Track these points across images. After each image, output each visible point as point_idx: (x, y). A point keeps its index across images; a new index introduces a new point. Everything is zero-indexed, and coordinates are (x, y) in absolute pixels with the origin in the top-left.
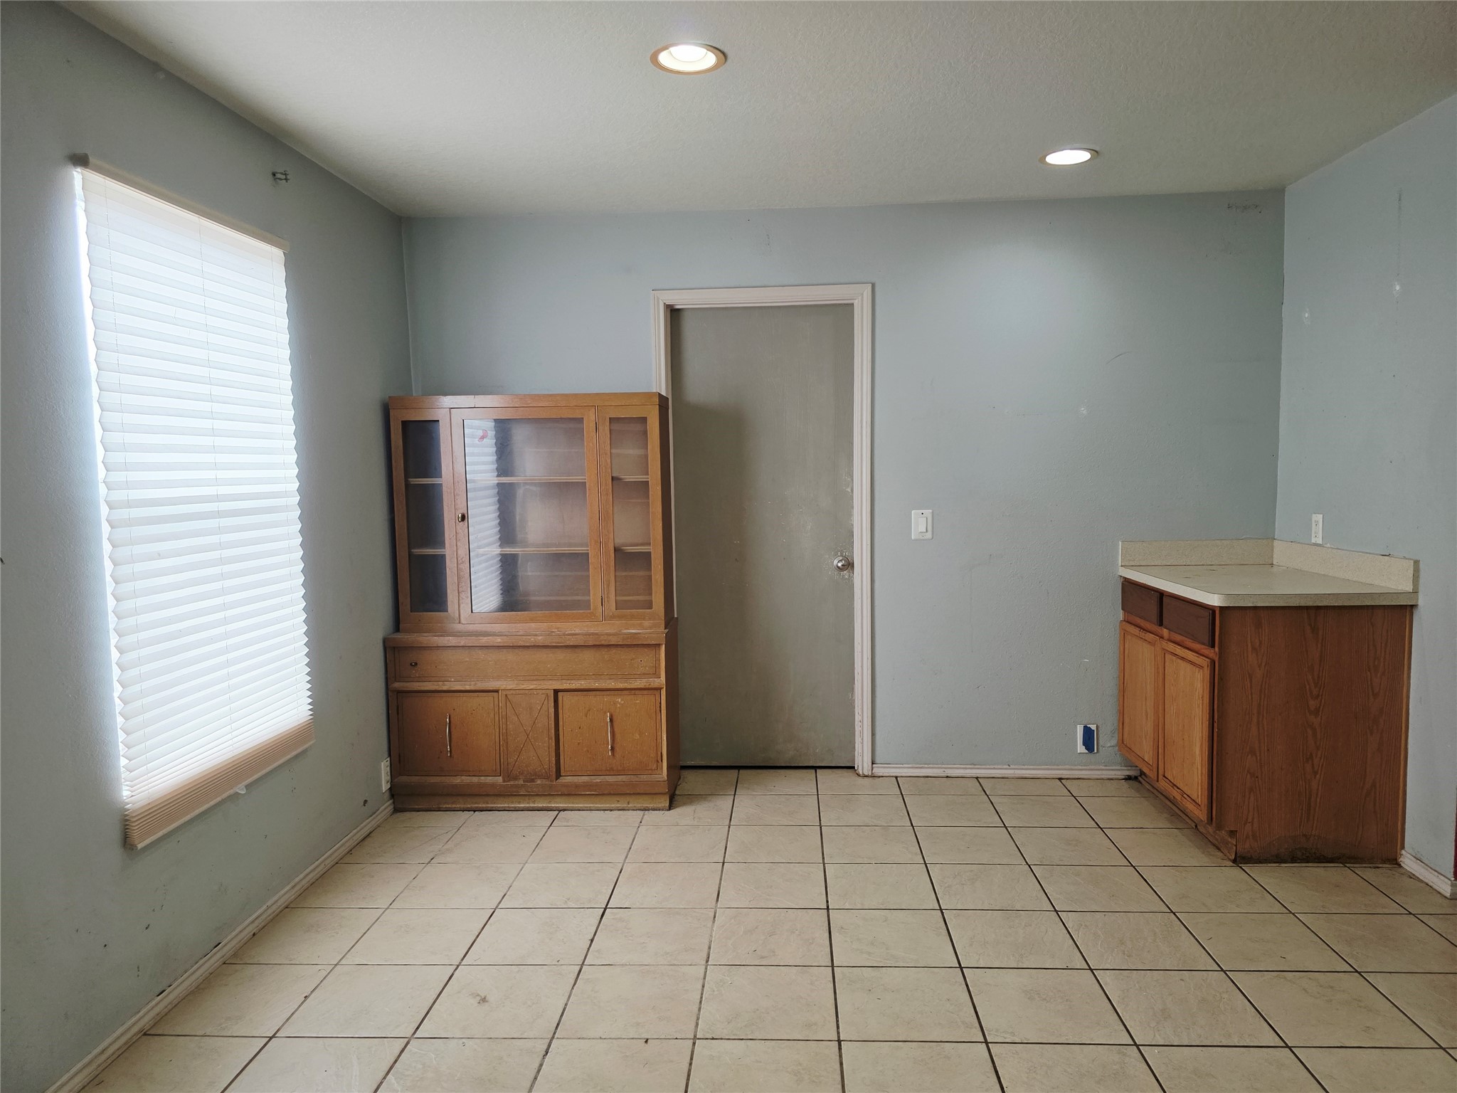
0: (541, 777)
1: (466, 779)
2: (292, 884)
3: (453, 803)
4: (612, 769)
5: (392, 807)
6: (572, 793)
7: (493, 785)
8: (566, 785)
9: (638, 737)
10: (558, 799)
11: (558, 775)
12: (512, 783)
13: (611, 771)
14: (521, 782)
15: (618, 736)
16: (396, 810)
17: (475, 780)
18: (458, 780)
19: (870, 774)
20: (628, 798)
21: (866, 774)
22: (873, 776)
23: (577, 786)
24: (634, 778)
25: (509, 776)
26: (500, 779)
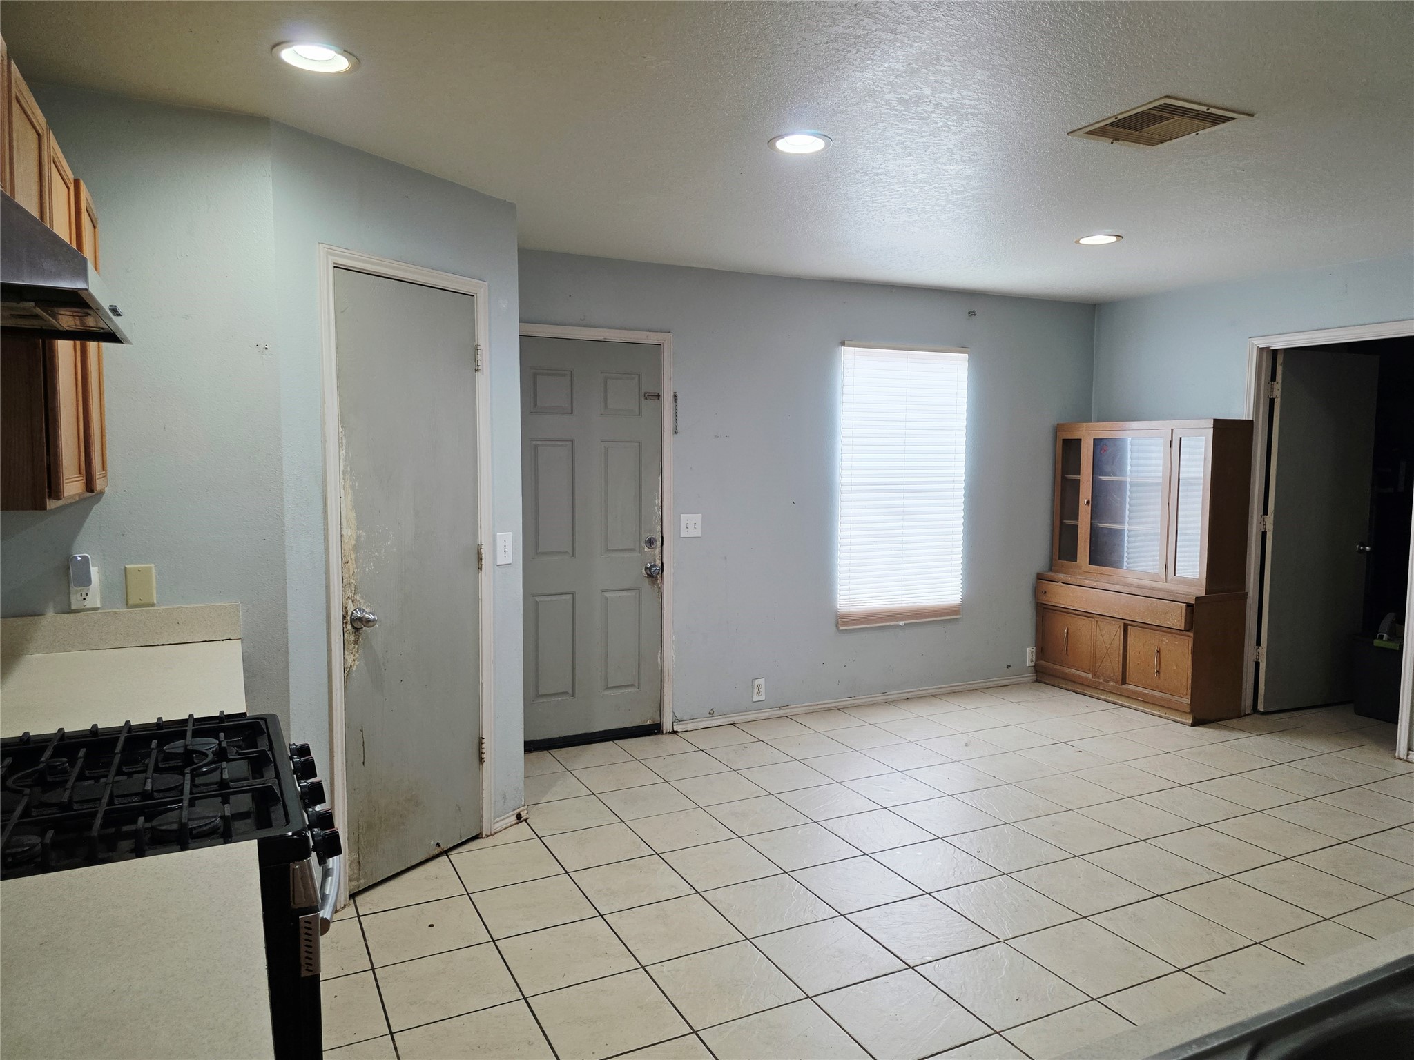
0: (1113, 680)
1: (1074, 671)
2: (939, 686)
3: (1066, 685)
4: (1157, 687)
5: (1035, 678)
6: (1130, 696)
7: (1086, 678)
8: (1127, 690)
9: (1175, 668)
10: (1123, 698)
11: (1124, 682)
12: (1096, 680)
13: (1156, 689)
14: (1101, 681)
15: (1162, 664)
16: (1037, 681)
17: (1078, 673)
18: (1068, 670)
19: (1405, 758)
20: (1166, 710)
21: (1402, 757)
22: (1407, 761)
23: (1134, 692)
24: (1169, 697)
25: (1095, 675)
26: (1090, 676)
